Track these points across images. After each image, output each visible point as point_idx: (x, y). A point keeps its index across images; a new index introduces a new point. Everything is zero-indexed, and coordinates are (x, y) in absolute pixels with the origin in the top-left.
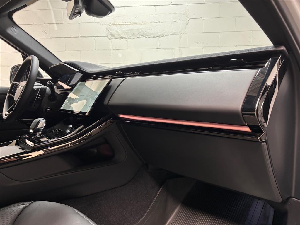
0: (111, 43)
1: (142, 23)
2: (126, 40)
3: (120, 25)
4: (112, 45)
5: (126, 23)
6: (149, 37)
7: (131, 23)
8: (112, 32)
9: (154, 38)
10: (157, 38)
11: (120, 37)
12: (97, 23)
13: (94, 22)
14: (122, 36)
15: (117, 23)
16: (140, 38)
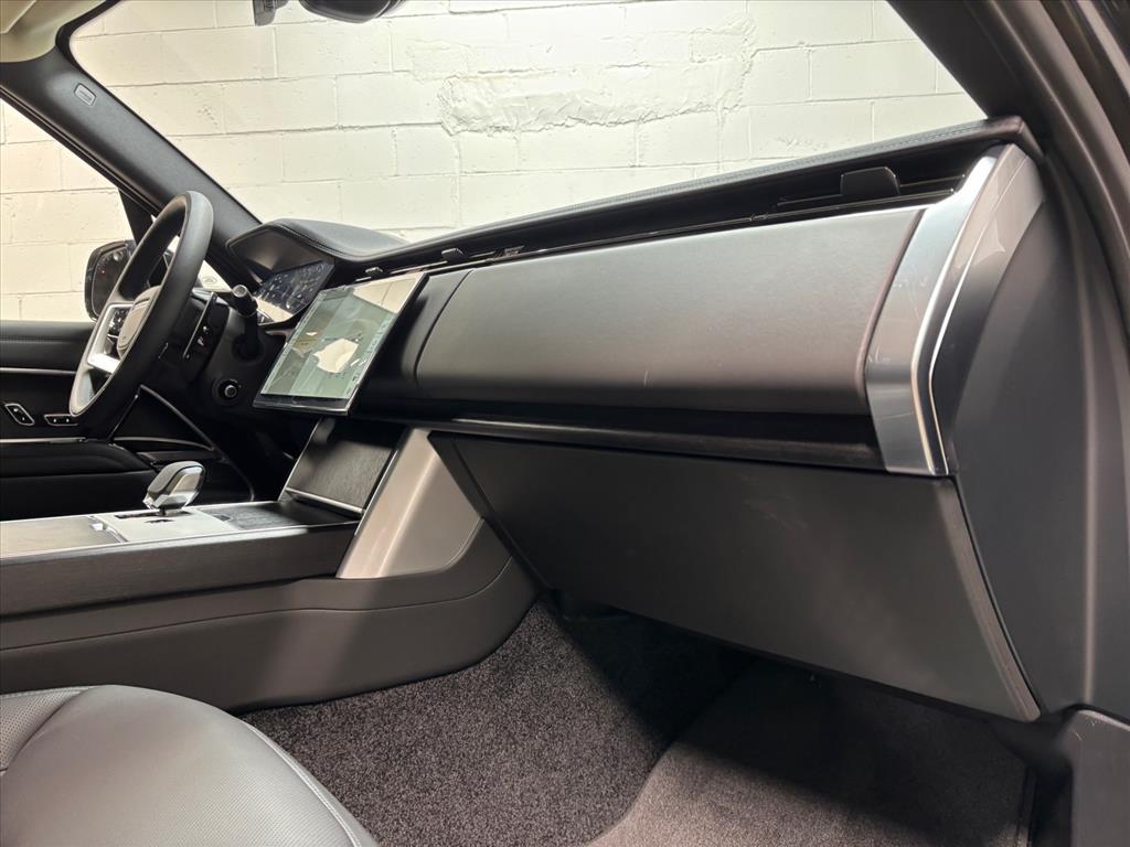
1: (574, 70)
2: (514, 138)
3: (488, 78)
4: (460, 157)
5: (512, 71)
6: (602, 122)
7: (530, 72)
8: (460, 107)
9: (620, 126)
10: (632, 124)
11: (491, 127)
12: (402, 73)
13: (391, 70)
14: (497, 120)
15: (480, 72)
16: (567, 126)
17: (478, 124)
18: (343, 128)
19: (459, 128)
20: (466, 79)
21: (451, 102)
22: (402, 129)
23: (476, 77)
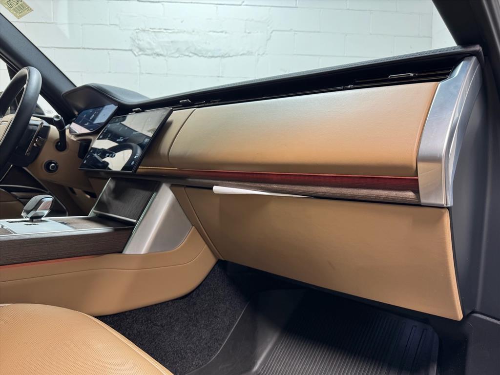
0: (138, 63)
1: (193, 31)
2: (165, 59)
3: (154, 32)
4: (140, 66)
5: (165, 29)
6: (205, 55)
7: (173, 31)
8: (141, 43)
9: (213, 59)
10: (219, 58)
11: (155, 54)
12: (114, 26)
13: (108, 24)
14: (158, 51)
15: (151, 29)
16: (190, 56)
17: (149, 52)
18: (84, 48)
19: (140, 53)
20: (144, 31)
21: (136, 41)
22: (113, 51)
23: (149, 31)
